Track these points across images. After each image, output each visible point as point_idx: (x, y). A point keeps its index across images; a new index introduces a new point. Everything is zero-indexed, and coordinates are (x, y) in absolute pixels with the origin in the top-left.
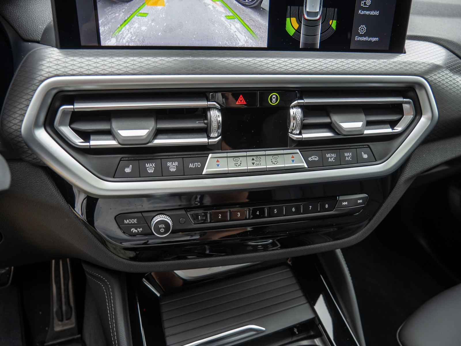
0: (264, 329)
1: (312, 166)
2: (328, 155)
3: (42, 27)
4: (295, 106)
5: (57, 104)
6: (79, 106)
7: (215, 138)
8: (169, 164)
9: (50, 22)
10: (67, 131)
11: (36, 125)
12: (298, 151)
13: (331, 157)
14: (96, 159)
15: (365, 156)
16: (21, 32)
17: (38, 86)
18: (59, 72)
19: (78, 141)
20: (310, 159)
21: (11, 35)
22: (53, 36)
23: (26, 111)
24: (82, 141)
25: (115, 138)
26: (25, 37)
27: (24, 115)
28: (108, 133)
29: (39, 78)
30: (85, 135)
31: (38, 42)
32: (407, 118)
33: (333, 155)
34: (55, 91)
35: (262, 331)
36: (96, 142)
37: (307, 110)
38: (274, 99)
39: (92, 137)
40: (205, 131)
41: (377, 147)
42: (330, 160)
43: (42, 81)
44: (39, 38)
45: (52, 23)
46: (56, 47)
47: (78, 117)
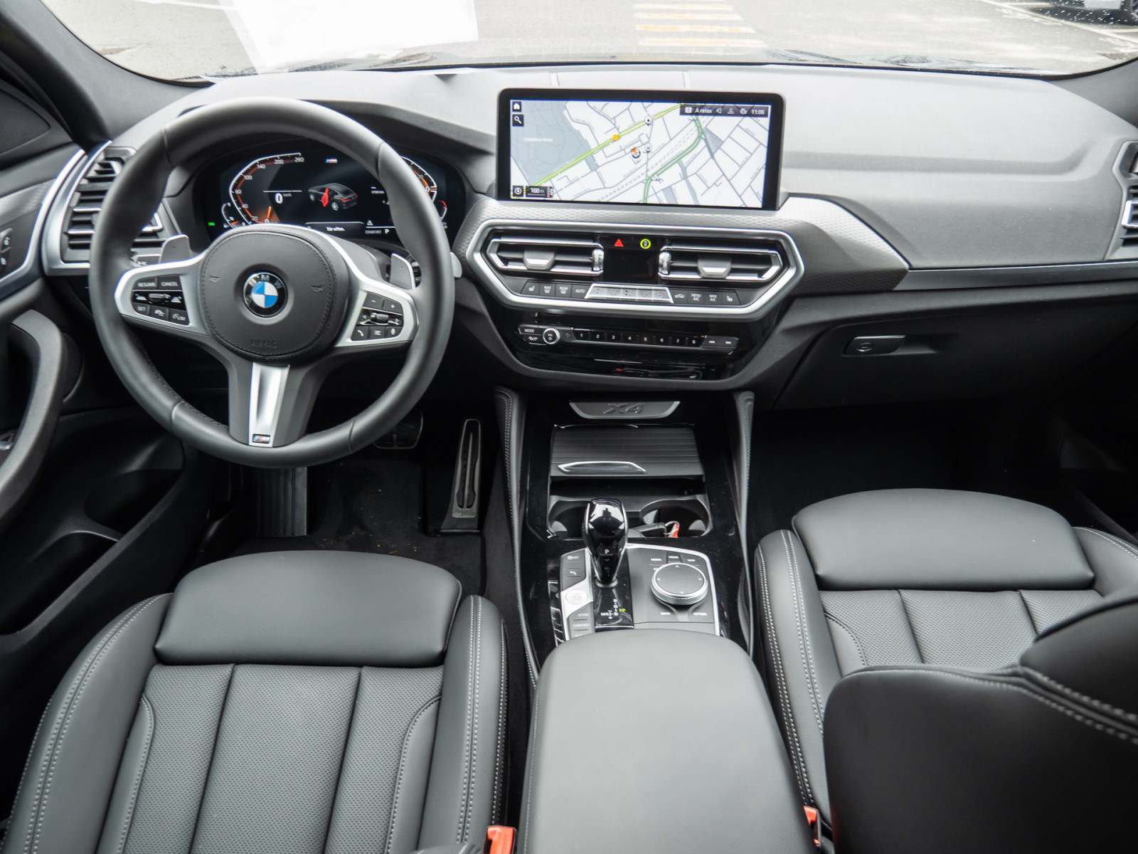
0: (644, 470)
1: (678, 302)
2: (693, 295)
3: (487, 184)
4: (664, 251)
5: (490, 238)
6: (504, 240)
7: (598, 271)
8: (561, 288)
9: (493, 180)
10: (494, 257)
11: (475, 250)
12: (667, 289)
13: (696, 297)
14: (511, 280)
15: (730, 300)
16: (474, 186)
17: (481, 225)
18: (493, 217)
19: (500, 264)
20: (676, 296)
21: (467, 188)
22: (494, 191)
23: (470, 241)
24: (503, 264)
25: (525, 265)
26: (476, 189)
27: (469, 244)
28: (521, 261)
29: (482, 220)
30: (505, 261)
31: (484, 194)
32: (774, 270)
33: (699, 296)
34: (490, 229)
35: (642, 473)
36: (512, 266)
37: (675, 255)
38: (645, 244)
39: (510, 263)
40: (591, 265)
41: (742, 293)
42: (695, 299)
43: (483, 222)
44: (485, 191)
45: (495, 182)
46: (495, 199)
47: (503, 248)
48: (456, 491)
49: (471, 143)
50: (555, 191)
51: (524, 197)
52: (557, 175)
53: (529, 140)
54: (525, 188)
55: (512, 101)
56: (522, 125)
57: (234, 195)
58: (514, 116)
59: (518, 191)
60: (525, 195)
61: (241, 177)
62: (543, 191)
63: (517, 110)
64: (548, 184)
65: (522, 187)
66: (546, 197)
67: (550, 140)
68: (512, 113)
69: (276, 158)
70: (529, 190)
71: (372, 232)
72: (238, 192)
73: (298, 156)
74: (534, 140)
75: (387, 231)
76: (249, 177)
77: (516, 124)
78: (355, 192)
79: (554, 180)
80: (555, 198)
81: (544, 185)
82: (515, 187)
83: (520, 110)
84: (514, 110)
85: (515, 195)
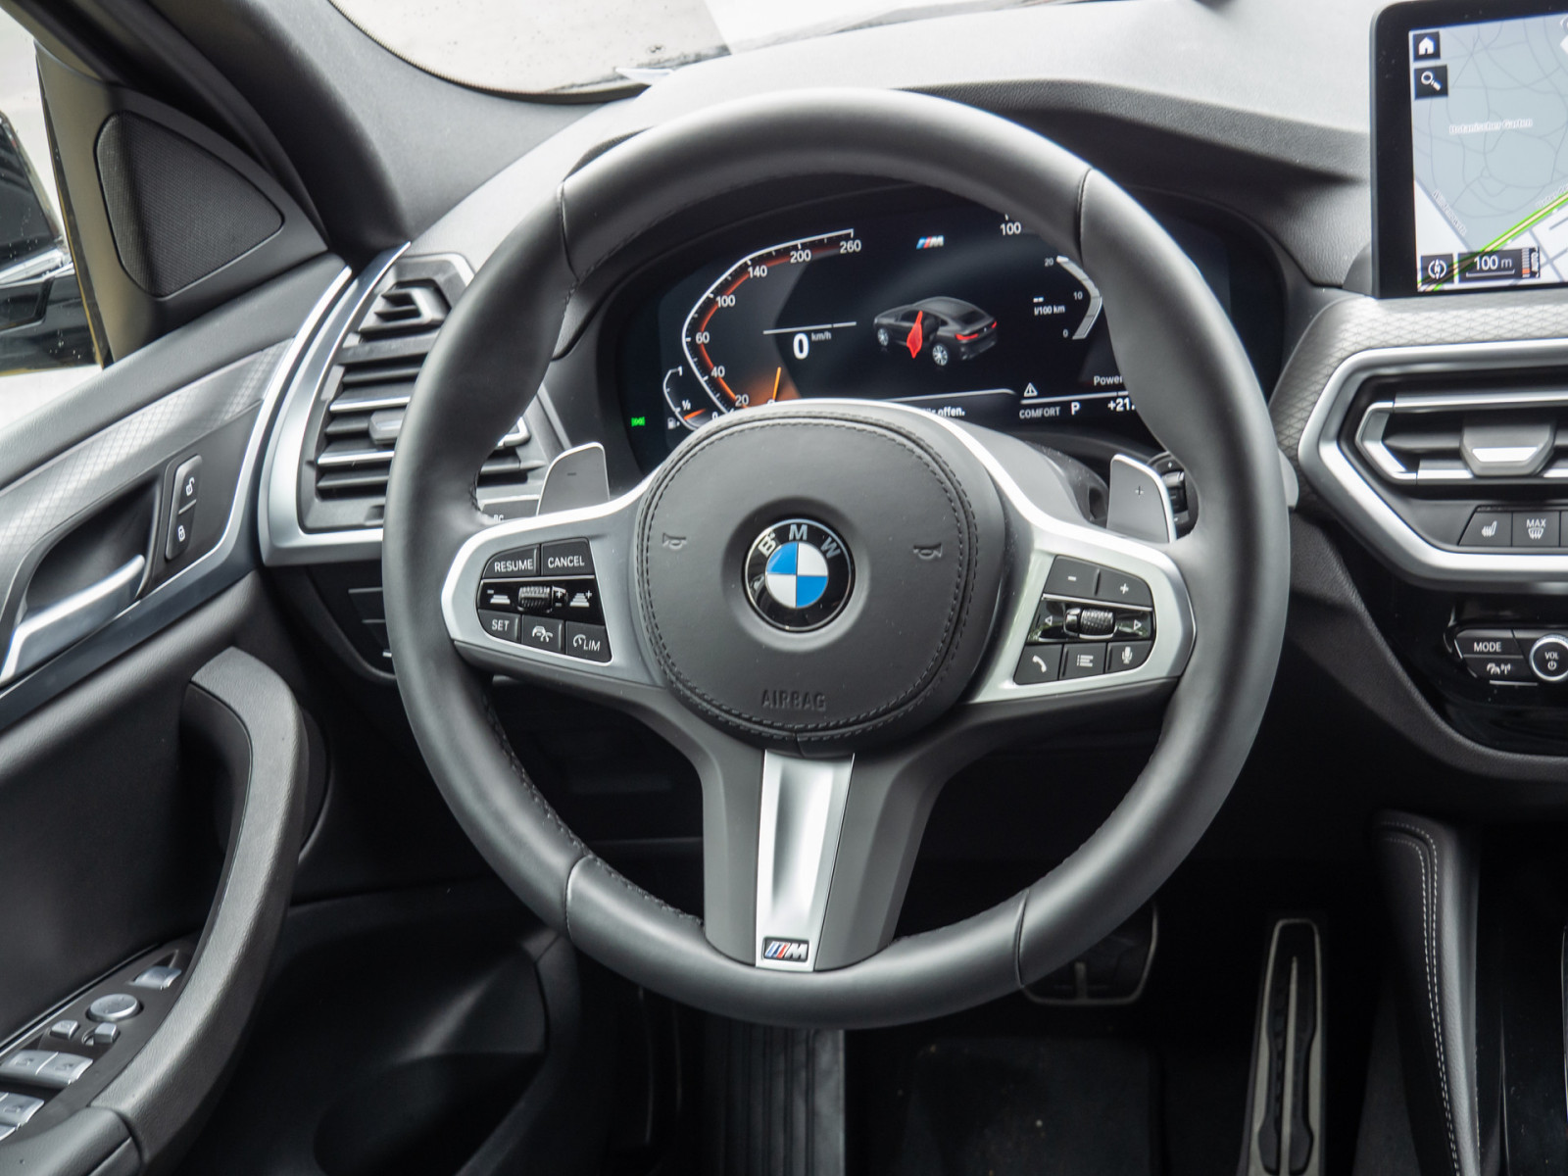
3: (1347, 260)
5: (1364, 400)
6: (1403, 403)
9: (1364, 249)
10: (1376, 450)
11: (1321, 436)
14: (1428, 510)
16: (1309, 268)
17: (1336, 368)
18: (1373, 343)
19: (1395, 469)
21: (1290, 276)
22: (1369, 275)
23: (1311, 412)
24: (1403, 469)
25: (1467, 466)
26: (1316, 278)
27: (1306, 421)
28: (1455, 455)
29: (1339, 355)
30: (1411, 460)
31: (1339, 287)
34: (1364, 376)
36: (1428, 473)
39: (1422, 464)
43: (1344, 359)
44: (1342, 280)
45: (1369, 250)
46: (1373, 295)
47: (1399, 425)
48: (1257, 1126)
49: (1299, 157)
50: (1543, 260)
51: (1457, 285)
52: (1549, 214)
53: (1465, 129)
54: (1456, 259)
55: (1411, 34)
56: (1444, 92)
57: (693, 346)
58: (1419, 72)
59: (1438, 269)
60: (1456, 278)
61: (710, 302)
62: (1508, 262)
63: (1426, 57)
64: (1523, 242)
65: (1448, 258)
66: (1519, 275)
67: (1526, 123)
68: (1414, 65)
69: (795, 248)
70: (1468, 263)
71: (1038, 413)
72: (702, 338)
73: (847, 238)
74: (1478, 127)
75: (1075, 407)
76: (727, 301)
77: (1426, 92)
78: (991, 314)
79: (1541, 230)
80: (1547, 276)
81: (1511, 245)
82: (1427, 259)
83: (1436, 55)
84: (1418, 57)
85: (1427, 280)
